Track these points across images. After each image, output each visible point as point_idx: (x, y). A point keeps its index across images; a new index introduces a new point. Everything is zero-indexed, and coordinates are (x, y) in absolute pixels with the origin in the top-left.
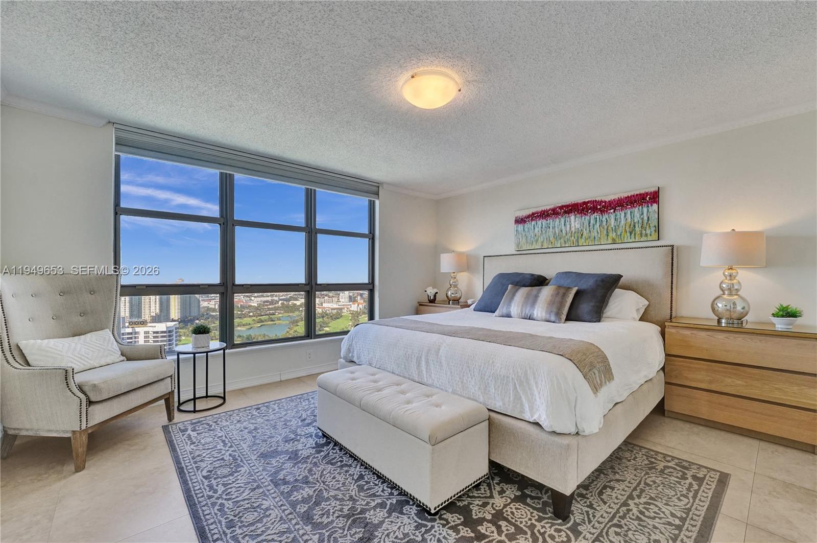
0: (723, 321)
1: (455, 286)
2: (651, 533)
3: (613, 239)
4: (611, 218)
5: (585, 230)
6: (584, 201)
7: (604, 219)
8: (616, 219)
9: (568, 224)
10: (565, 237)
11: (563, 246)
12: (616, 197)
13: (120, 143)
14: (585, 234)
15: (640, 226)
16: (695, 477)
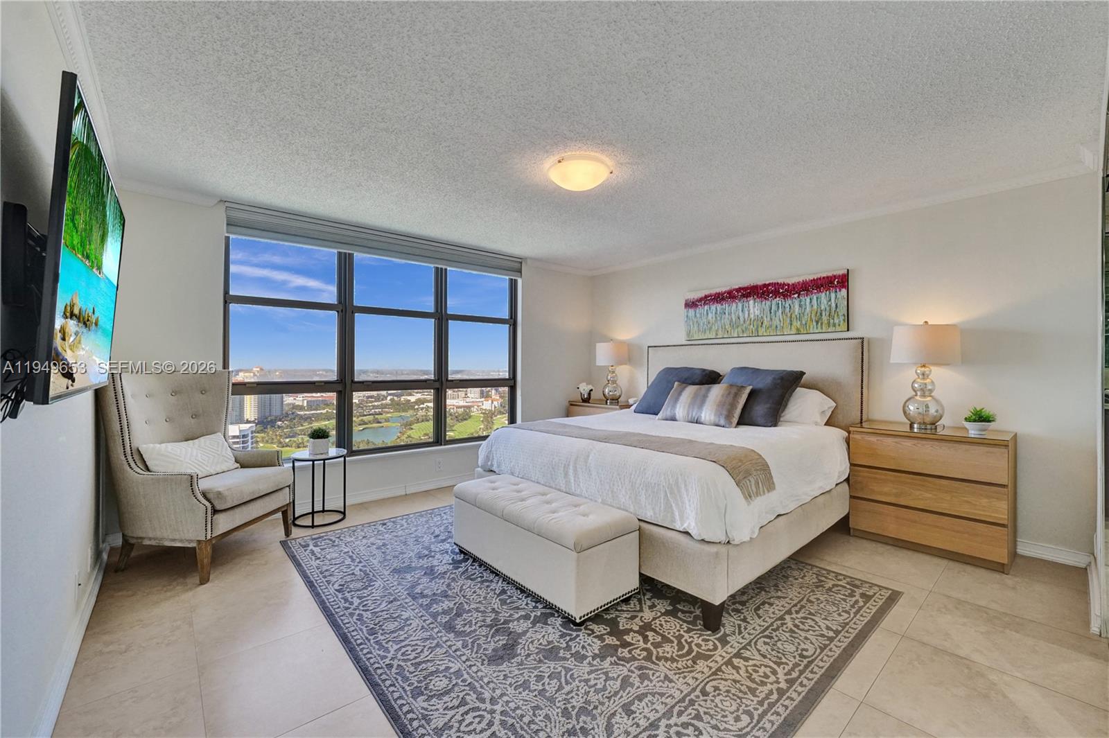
0: (916, 426)
1: (614, 382)
2: (801, 643)
3: (798, 329)
4: (794, 304)
5: (765, 319)
6: (764, 283)
7: (787, 305)
8: (800, 306)
9: (746, 309)
10: (743, 325)
11: (741, 335)
12: (800, 279)
13: (231, 224)
14: (765, 323)
15: (828, 314)
16: (863, 595)
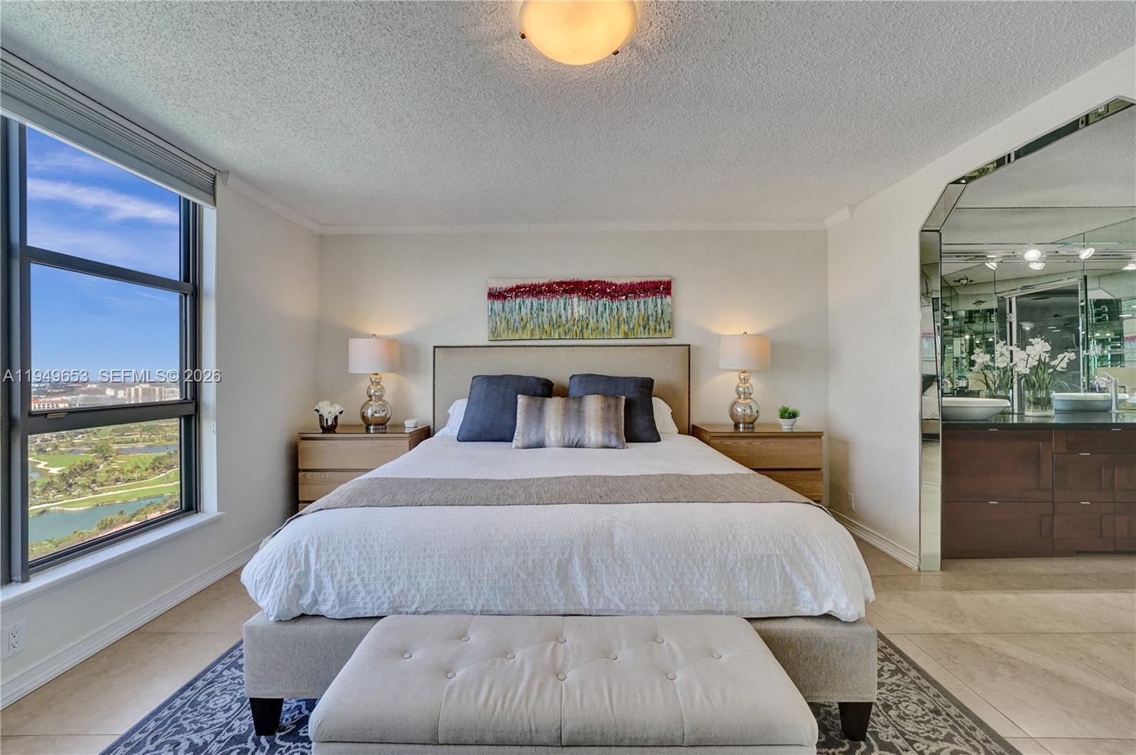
3: (626, 334)
4: (623, 306)
5: (591, 319)
6: (590, 279)
7: (614, 307)
8: (628, 309)
9: (569, 308)
10: (565, 325)
11: (563, 337)
12: (628, 281)
14: (592, 324)
15: (654, 320)
